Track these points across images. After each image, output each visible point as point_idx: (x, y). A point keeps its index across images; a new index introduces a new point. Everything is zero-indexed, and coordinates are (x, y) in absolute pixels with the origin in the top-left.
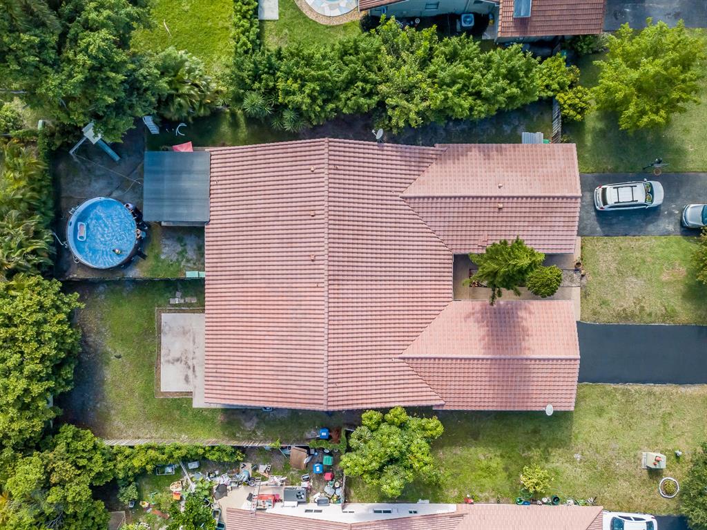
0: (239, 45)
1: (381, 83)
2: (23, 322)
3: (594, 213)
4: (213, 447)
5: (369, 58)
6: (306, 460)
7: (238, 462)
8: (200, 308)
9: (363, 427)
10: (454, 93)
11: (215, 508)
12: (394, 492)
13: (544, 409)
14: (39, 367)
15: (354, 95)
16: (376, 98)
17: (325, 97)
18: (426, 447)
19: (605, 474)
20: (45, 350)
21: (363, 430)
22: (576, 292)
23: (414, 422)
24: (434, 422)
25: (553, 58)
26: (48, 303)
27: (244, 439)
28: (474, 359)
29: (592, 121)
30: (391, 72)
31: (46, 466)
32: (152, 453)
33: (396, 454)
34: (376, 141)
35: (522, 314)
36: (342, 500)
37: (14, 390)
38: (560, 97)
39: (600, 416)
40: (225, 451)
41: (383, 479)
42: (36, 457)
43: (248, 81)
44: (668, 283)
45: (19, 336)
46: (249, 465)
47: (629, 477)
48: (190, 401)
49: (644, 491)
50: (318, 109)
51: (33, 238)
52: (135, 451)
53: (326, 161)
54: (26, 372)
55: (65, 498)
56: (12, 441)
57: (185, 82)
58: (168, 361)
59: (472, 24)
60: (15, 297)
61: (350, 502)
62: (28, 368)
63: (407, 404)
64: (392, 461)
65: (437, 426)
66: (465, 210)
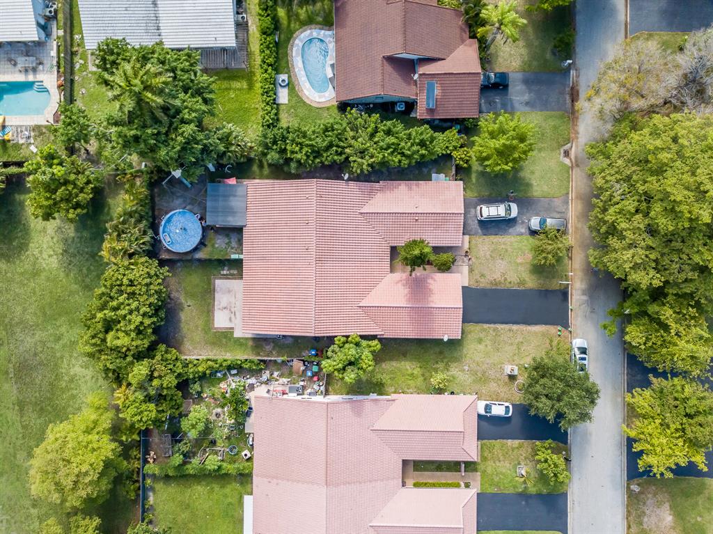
0: (264, 121)
1: (346, 148)
2: (140, 284)
3: (477, 222)
4: (246, 360)
5: (340, 134)
6: (302, 368)
7: (261, 369)
8: (240, 276)
9: (335, 346)
10: (388, 154)
11: (247, 397)
12: (351, 381)
13: (442, 337)
14: (148, 310)
15: (331, 154)
16: (344, 156)
17: (314, 155)
18: (371, 357)
19: (483, 379)
20: (152, 300)
21: (335, 347)
22: (465, 269)
23: (364, 343)
24: (375, 342)
25: (451, 130)
26: (152, 273)
27: (265, 356)
28: (400, 307)
29: (476, 166)
30: (353, 142)
31: (151, 367)
32: (210, 363)
33: (353, 359)
34: (344, 180)
35: (430, 281)
36: (324, 393)
37: (134, 322)
38: (455, 154)
39: (480, 343)
40: (253, 362)
41: (345, 374)
42: (145, 362)
43: (270, 145)
44: (521, 264)
45: (137, 292)
46: (268, 372)
47: (497, 380)
48: (232, 333)
49: (505, 389)
50: (310, 162)
51: (143, 235)
52: (200, 362)
53: (315, 192)
54: (141, 312)
55: (162, 385)
56: (132, 353)
57: (233, 144)
58: (219, 309)
59: (404, 109)
60: (133, 269)
61: (328, 395)
62: (143, 309)
63: (361, 334)
64: (351, 363)
65: (377, 345)
66: (396, 220)
